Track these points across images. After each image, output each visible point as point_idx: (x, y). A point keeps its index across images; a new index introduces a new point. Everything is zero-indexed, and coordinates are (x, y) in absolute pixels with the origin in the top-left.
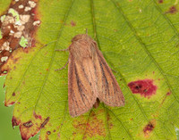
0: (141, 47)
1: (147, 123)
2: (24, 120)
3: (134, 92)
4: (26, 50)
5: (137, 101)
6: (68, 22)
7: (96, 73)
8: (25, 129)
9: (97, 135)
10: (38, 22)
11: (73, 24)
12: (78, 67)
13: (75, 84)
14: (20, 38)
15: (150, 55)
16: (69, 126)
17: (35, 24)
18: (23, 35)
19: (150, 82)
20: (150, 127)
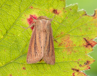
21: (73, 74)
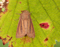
0: (44, 11)
1: (45, 38)
2: (4, 37)
3: (41, 27)
4: (4, 13)
5: (42, 30)
6: (19, 2)
7: (28, 25)
8: (4, 41)
9: (29, 42)
10: (8, 2)
11: (20, 3)
12: (22, 22)
13: (20, 27)
14: (2, 8)
15: (47, 14)
16: (19, 40)
17: (7, 3)
18: (3, 7)
19: (47, 24)
20: (47, 40)
21: (9, 37)
